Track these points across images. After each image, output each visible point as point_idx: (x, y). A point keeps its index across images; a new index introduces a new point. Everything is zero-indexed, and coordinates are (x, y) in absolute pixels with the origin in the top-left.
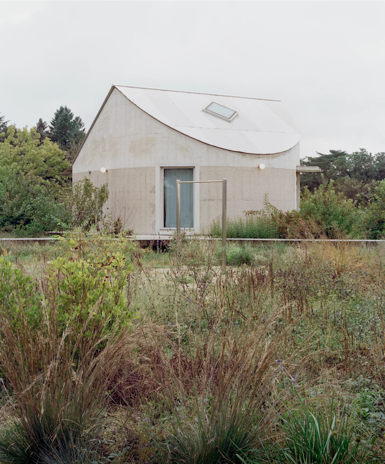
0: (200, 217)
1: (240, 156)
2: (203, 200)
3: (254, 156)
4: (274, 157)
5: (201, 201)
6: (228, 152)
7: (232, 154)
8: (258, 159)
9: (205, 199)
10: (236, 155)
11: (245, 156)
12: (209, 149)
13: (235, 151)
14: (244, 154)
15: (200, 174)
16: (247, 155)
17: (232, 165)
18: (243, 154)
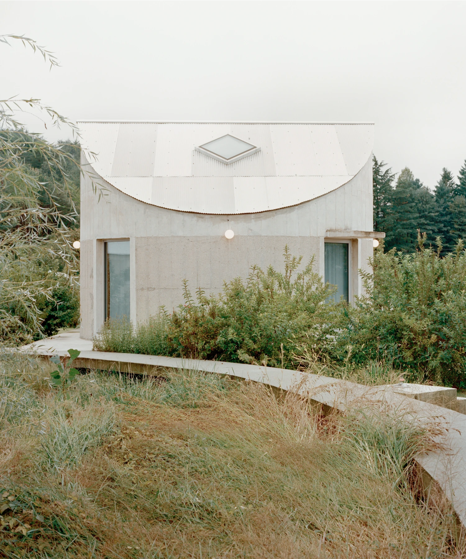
0: (137, 315)
1: (195, 218)
2: (140, 289)
3: (218, 218)
4: (259, 218)
5: (137, 290)
6: (174, 214)
7: (180, 216)
8: (226, 223)
9: (143, 288)
10: (187, 217)
11: (202, 218)
12: (147, 210)
13: (185, 212)
14: (201, 215)
15: (136, 250)
16: (207, 216)
17: (181, 234)
18: (198, 215)
